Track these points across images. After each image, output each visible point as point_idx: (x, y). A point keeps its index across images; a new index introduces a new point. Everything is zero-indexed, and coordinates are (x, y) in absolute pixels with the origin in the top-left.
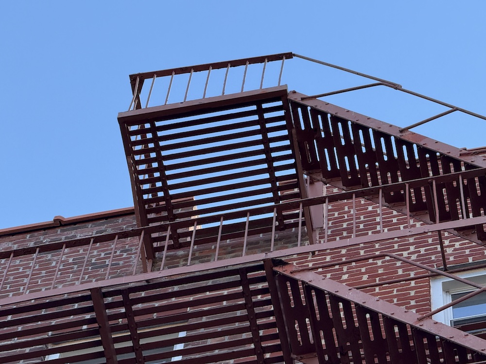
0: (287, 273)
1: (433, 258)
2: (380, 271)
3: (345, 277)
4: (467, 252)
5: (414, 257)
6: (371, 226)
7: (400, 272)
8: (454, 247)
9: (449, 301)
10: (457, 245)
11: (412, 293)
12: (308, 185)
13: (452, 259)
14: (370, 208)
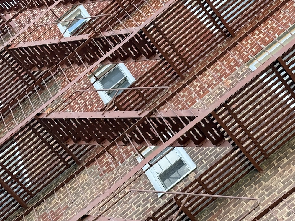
0: (13, 48)
1: (54, 18)
2: (41, 30)
3: (31, 38)
4: (63, 10)
5: (48, 21)
6: (30, 18)
7: (46, 27)
8: (58, 12)
9: (66, 28)
10: (59, 10)
11: (54, 32)
12: (4, 16)
13: (59, 15)
14: (27, 13)
